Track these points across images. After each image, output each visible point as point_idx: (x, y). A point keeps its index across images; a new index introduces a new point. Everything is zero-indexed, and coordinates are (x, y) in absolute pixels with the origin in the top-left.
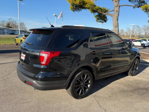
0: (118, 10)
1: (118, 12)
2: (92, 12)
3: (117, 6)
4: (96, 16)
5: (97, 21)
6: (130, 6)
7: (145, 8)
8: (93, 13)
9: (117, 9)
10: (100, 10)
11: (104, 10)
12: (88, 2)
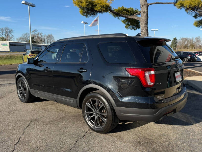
0: (145, 11)
1: (145, 14)
2: (114, 16)
3: (143, 4)
4: (124, 22)
5: (126, 27)
6: (162, 3)
7: (180, 5)
8: (116, 18)
9: (144, 9)
10: (125, 12)
11: (132, 12)
12: (98, 3)
